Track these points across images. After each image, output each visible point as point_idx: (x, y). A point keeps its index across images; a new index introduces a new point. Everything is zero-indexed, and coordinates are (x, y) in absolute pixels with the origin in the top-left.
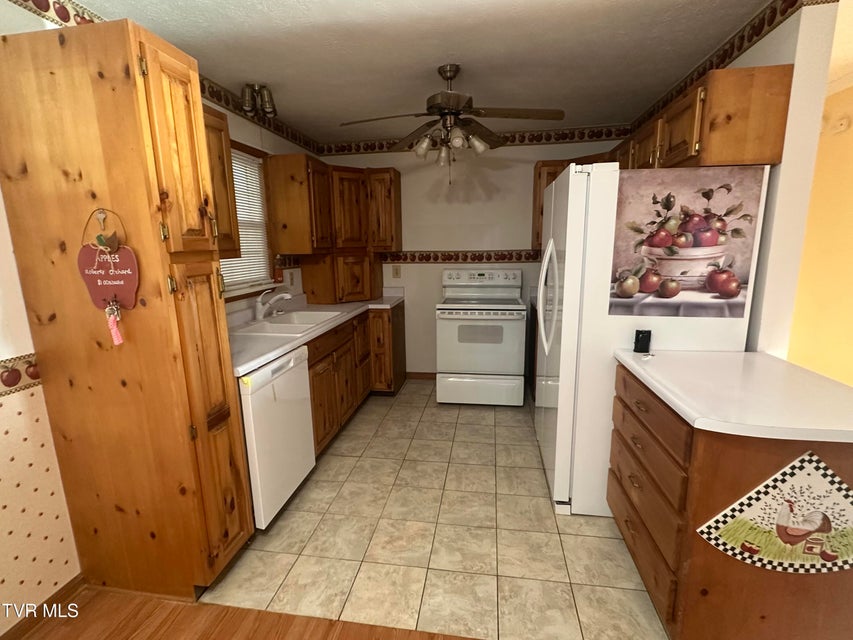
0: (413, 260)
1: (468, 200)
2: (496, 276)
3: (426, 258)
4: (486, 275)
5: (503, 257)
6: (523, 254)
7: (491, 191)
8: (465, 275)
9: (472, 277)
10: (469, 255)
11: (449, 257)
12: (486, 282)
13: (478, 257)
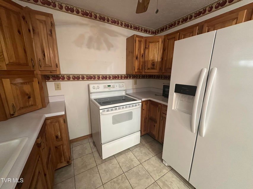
0: (69, 79)
1: (98, 49)
2: (115, 87)
3: (77, 78)
4: (111, 86)
5: (116, 77)
6: (123, 76)
7: (110, 46)
8: (101, 86)
9: (105, 87)
10: (101, 76)
11: (90, 78)
12: (112, 89)
13: (105, 77)
